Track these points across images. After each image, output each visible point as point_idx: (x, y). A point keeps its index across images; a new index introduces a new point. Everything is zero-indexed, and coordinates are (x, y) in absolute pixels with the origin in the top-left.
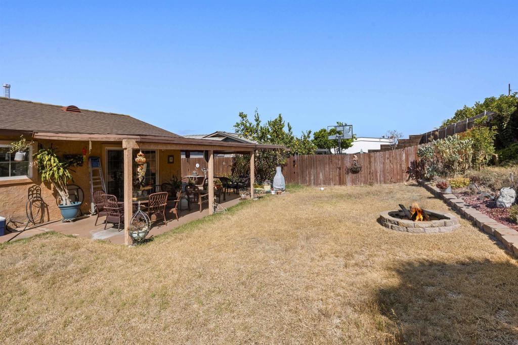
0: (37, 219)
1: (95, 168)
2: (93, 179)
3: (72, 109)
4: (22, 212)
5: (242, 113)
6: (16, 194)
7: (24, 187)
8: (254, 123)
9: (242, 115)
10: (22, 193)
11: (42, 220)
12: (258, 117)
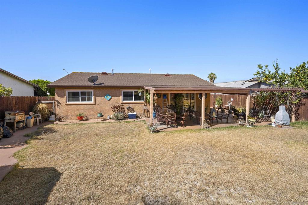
0: (146, 115)
1: (165, 99)
2: (164, 103)
3: (168, 75)
4: (142, 112)
5: (260, 65)
6: (141, 106)
7: (143, 104)
8: (273, 71)
9: (260, 67)
10: (142, 106)
11: (148, 116)
12: (277, 66)
